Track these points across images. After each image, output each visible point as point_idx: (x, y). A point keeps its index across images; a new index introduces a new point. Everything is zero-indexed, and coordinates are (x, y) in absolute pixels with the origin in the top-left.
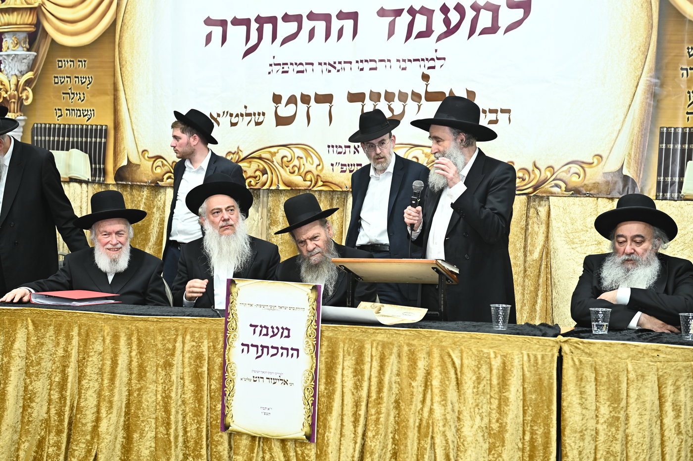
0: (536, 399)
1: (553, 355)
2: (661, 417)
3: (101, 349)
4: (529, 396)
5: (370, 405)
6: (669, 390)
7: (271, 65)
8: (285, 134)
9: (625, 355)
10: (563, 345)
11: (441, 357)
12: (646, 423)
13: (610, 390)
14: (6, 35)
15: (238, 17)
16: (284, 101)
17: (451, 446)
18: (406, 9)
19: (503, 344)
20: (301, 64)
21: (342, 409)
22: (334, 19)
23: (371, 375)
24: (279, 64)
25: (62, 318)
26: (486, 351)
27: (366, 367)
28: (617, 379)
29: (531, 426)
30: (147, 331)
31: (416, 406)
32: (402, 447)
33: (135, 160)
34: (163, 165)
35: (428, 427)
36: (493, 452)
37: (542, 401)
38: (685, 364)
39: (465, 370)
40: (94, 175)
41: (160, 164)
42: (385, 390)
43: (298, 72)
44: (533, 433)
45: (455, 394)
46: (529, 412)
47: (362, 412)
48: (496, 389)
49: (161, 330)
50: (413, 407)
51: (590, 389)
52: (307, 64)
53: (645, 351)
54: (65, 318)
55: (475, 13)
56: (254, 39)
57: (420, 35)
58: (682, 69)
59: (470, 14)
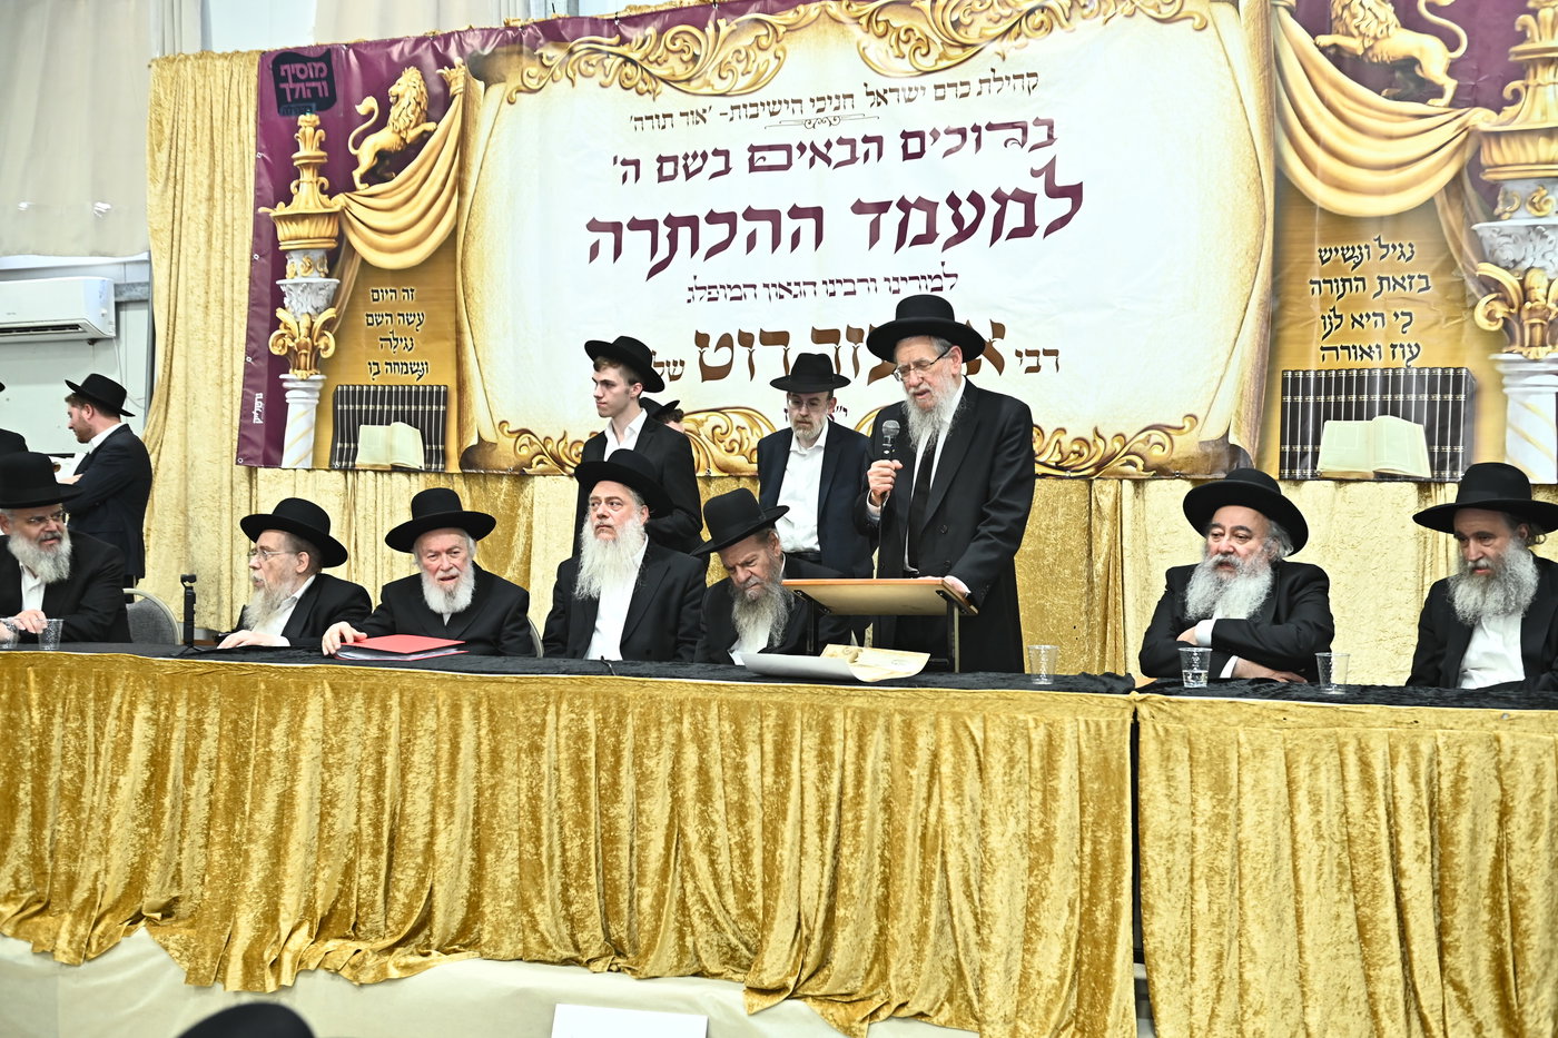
0: (1100, 790)
1: (1124, 722)
2: (1291, 813)
3: (434, 727)
4: (1088, 786)
5: (844, 807)
6: (1302, 772)
7: (691, 289)
8: (717, 392)
9: (1234, 719)
10: (1138, 705)
11: (954, 730)
12: (1269, 823)
13: (1213, 774)
14: (293, 254)
15: (640, 217)
16: (713, 342)
17: (972, 866)
18: (895, 202)
19: (1047, 706)
20: (737, 286)
21: (802, 813)
22: (785, 218)
23: (844, 761)
24: (704, 288)
25: (374, 680)
26: (1021, 717)
27: (837, 749)
28: (1223, 757)
29: (1093, 831)
30: (503, 699)
31: (917, 806)
32: (897, 870)
33: (489, 436)
34: (531, 443)
35: (936, 836)
36: (1035, 872)
37: (1110, 793)
38: (1326, 731)
39: (991, 748)
40: (428, 460)
41: (526, 441)
42: (868, 783)
43: (732, 299)
44: (1096, 842)
45: (978, 785)
46: (1090, 810)
47: (832, 818)
48: (1039, 776)
49: (523, 696)
50: (912, 808)
51: (1182, 772)
52: (745, 286)
53: (1265, 713)
54: (379, 680)
55: (998, 206)
56: (663, 252)
57: (918, 240)
58: (1312, 282)
59: (992, 208)
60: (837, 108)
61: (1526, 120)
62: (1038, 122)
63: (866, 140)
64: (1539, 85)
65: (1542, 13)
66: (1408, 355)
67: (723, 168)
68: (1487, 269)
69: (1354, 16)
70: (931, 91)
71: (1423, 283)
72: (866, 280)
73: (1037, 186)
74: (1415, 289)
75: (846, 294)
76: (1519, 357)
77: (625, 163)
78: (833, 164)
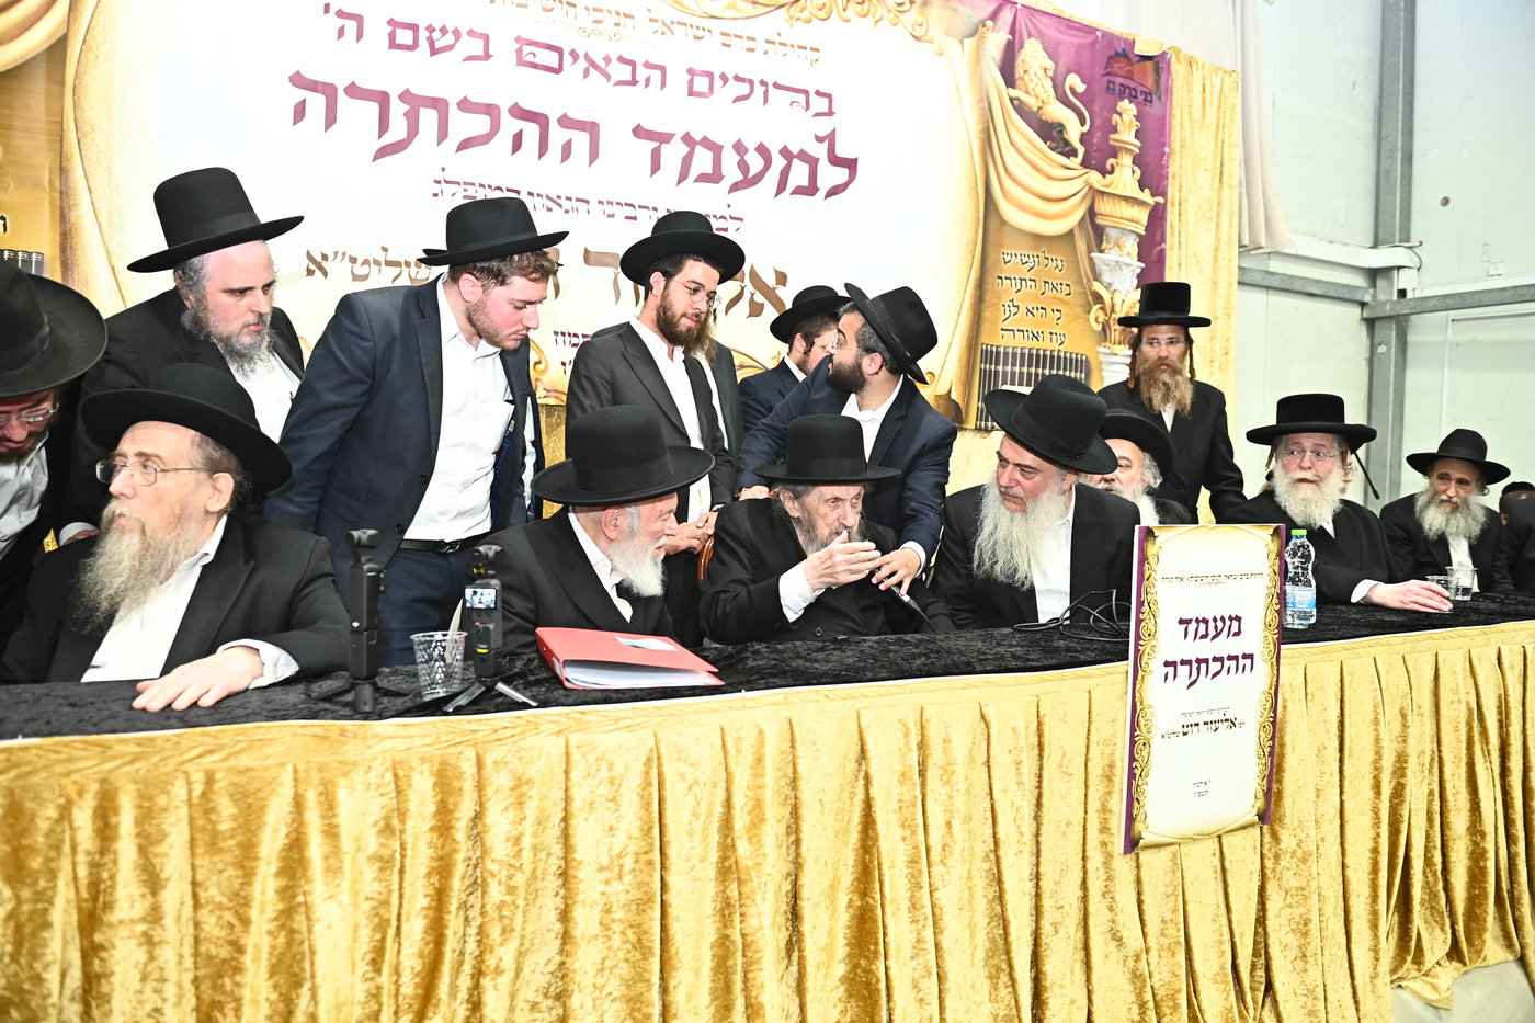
7: (439, 182)
15: (361, 84)
18: (680, 133)
22: (553, 126)
24: (458, 183)
55: (785, 162)
56: (398, 130)
57: (703, 178)
58: (999, 277)
59: (779, 163)
60: (617, 25)
61: (1116, 188)
62: (818, 93)
63: (647, 65)
64: (1122, 166)
65: (1124, 116)
66: (1060, 342)
67: (480, 52)
68: (1097, 287)
69: (1032, 81)
70: (716, 34)
71: (1066, 290)
72: (647, 208)
73: (820, 151)
74: (1064, 293)
75: (627, 218)
76: (1108, 351)
77: (341, 14)
78: (613, 80)
